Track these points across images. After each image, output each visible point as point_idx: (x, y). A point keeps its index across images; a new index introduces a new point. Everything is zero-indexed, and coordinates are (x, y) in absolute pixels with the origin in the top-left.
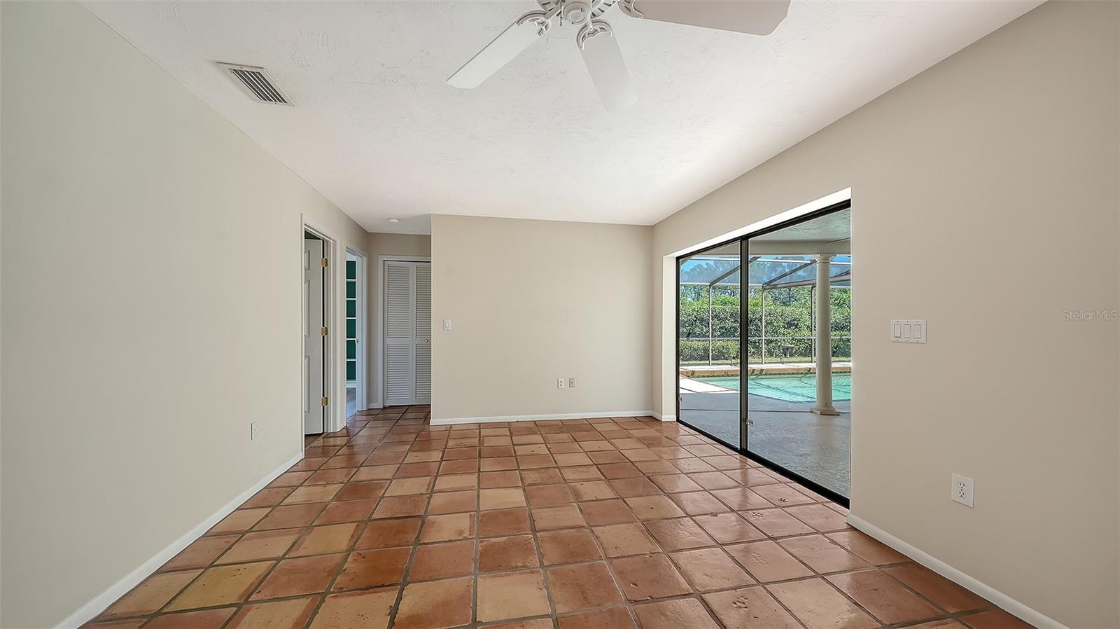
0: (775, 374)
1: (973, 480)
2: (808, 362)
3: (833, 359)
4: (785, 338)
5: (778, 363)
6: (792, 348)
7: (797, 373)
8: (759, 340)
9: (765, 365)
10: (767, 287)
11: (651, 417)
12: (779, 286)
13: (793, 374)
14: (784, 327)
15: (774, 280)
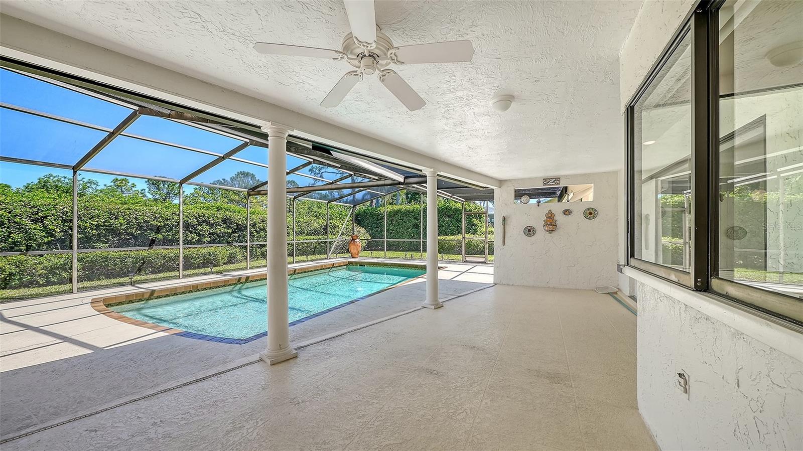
10: (253, 193)
12: (262, 192)
15: (257, 187)
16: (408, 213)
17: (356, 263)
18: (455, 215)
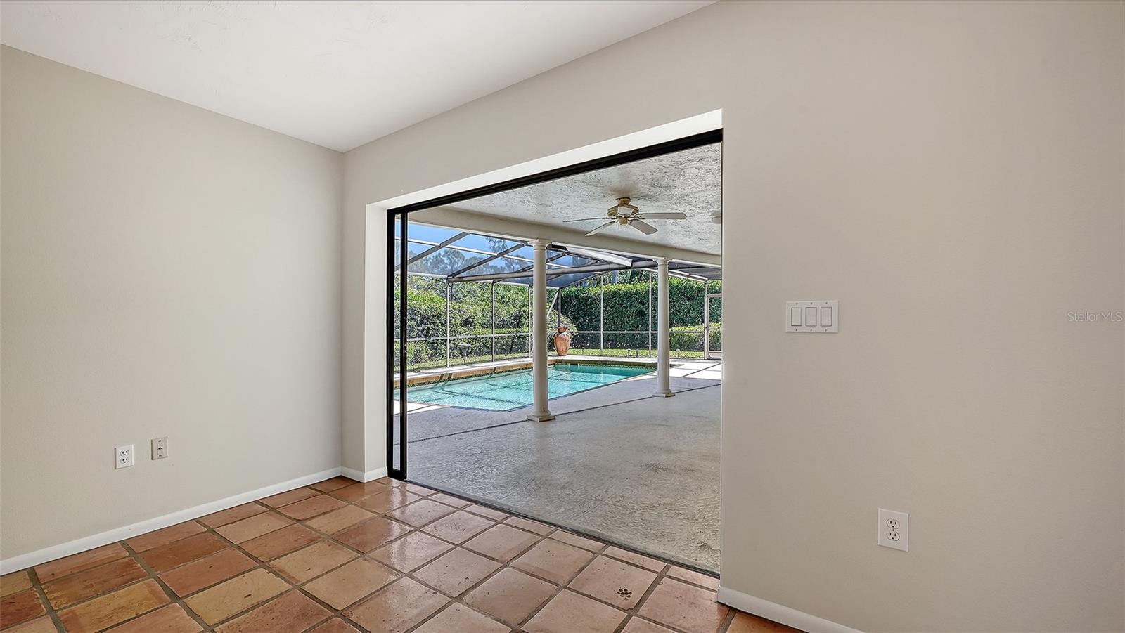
0: (463, 378)
1: (907, 515)
2: (489, 361)
3: (549, 353)
4: (464, 337)
5: (462, 364)
6: (468, 348)
7: (484, 375)
8: (438, 340)
9: (454, 368)
10: (453, 279)
11: (341, 476)
12: (464, 279)
13: (480, 375)
14: (461, 325)
15: (459, 272)
16: (628, 295)
17: (567, 362)
18: (698, 296)
